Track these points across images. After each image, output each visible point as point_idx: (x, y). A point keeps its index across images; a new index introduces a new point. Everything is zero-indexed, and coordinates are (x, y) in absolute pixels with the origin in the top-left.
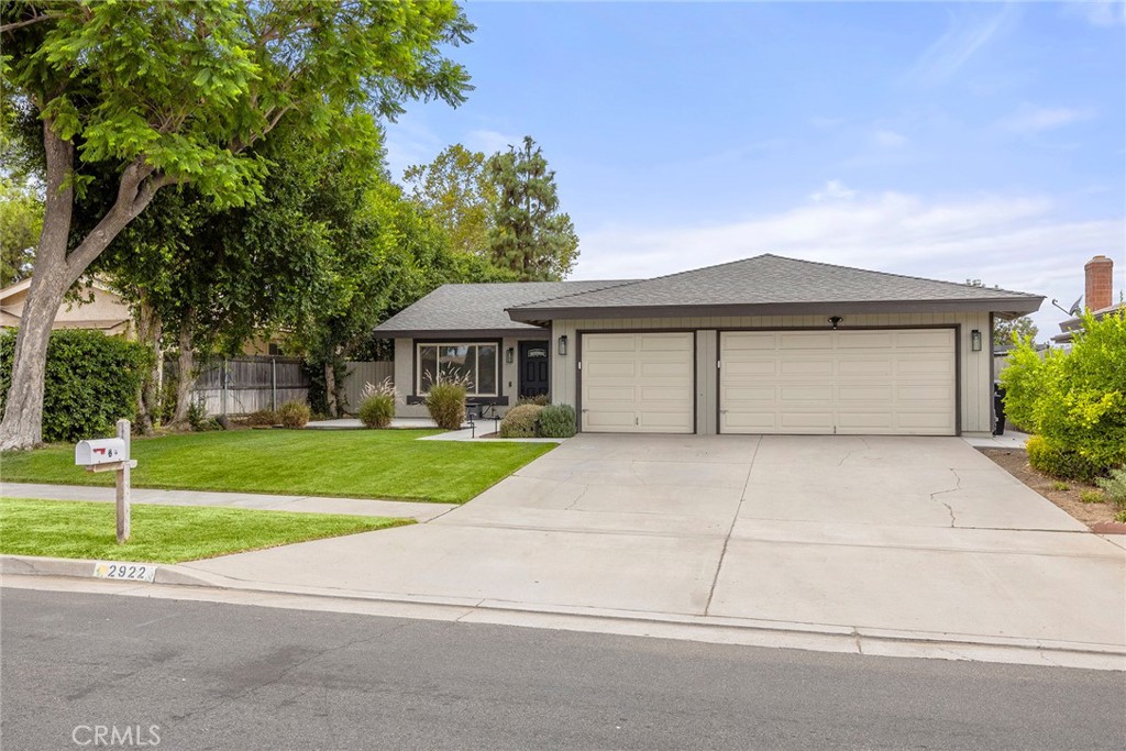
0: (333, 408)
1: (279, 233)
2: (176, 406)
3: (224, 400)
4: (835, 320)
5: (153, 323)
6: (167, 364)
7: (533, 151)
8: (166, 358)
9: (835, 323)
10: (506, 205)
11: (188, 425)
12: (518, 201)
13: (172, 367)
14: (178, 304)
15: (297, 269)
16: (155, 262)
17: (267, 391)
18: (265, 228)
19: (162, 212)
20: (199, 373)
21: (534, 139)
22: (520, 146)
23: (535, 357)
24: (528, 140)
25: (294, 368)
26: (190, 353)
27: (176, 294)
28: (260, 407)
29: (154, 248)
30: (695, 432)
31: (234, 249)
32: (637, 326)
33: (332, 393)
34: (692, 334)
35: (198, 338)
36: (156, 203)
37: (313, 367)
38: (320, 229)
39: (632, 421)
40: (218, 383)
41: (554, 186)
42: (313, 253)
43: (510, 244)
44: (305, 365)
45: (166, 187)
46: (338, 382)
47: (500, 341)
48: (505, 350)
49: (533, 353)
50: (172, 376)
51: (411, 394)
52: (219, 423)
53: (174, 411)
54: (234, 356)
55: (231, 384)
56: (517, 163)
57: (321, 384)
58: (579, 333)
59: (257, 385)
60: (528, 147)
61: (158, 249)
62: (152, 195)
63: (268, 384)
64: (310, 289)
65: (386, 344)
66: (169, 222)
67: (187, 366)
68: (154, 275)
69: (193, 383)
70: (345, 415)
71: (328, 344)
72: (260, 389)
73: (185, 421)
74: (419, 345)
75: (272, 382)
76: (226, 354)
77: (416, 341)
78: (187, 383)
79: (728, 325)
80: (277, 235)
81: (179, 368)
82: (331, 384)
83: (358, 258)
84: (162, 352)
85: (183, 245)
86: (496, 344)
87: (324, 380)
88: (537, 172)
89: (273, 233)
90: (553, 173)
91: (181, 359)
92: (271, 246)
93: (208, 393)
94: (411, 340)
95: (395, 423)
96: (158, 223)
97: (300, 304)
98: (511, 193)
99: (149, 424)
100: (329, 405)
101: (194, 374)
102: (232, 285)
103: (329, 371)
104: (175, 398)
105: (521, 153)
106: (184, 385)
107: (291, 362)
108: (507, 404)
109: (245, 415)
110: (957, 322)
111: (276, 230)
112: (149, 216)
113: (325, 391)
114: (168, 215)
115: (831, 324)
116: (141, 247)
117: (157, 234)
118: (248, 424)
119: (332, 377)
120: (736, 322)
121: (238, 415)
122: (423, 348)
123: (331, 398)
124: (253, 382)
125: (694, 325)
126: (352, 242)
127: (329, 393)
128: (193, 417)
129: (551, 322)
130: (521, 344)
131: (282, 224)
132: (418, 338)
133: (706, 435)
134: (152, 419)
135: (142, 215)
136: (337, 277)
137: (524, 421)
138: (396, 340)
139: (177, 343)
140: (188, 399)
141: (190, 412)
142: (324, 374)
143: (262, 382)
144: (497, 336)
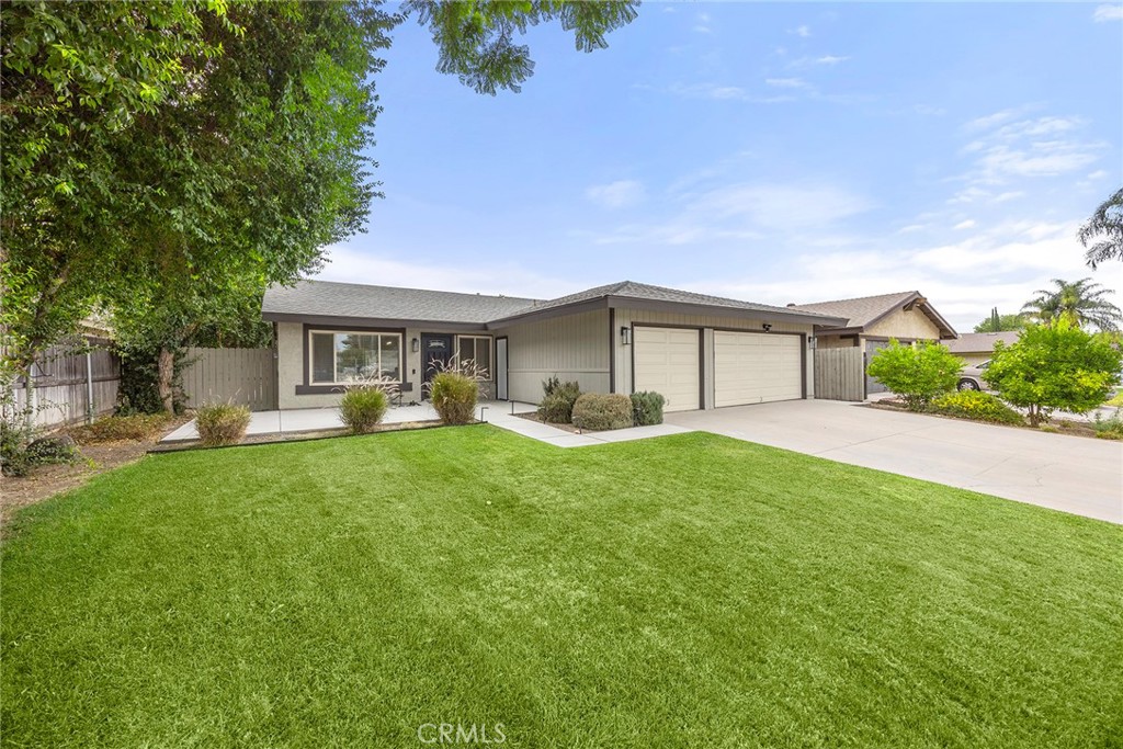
0: (169, 403)
9: (766, 329)
17: (80, 386)
23: (435, 347)
28: (71, 411)
30: (702, 407)
33: (167, 383)
34: (698, 331)
46: (177, 369)
48: (409, 340)
49: (434, 344)
51: (301, 384)
55: (37, 379)
57: (151, 374)
58: (633, 324)
59: (65, 378)
63: (81, 377)
72: (70, 384)
74: (311, 332)
77: (307, 327)
79: (718, 325)
82: (167, 374)
86: (400, 335)
87: (157, 369)
94: (301, 325)
100: (163, 400)
103: (168, 358)
108: (410, 390)
110: (804, 331)
113: (157, 383)
115: (762, 328)
119: (170, 365)
120: (723, 323)
122: (314, 335)
123: (165, 391)
124: (62, 375)
125: (700, 325)
127: (163, 386)
129: (612, 312)
130: (424, 335)
132: (308, 324)
133: (709, 409)
138: (279, 324)
142: (157, 362)
143: (75, 374)
144: (401, 327)
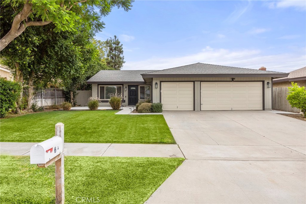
1: (66, 49)
2: (28, 104)
3: (42, 101)
4: (233, 79)
5: (20, 77)
6: (24, 90)
7: (117, 39)
8: (24, 89)
10: (110, 52)
11: (32, 110)
12: (112, 51)
13: (26, 92)
14: (29, 70)
15: (71, 60)
16: (24, 53)
17: (54, 99)
18: (61, 46)
19: (27, 36)
20: (35, 93)
21: (117, 36)
22: (113, 38)
23: (133, 89)
24: (115, 36)
25: (61, 92)
26: (32, 87)
27: (29, 67)
28: (52, 104)
29: (24, 48)
30: (194, 110)
31: (51, 52)
32: (178, 80)
33: (72, 99)
34: (193, 82)
35: (35, 82)
36: (26, 32)
37: (67, 92)
38: (78, 49)
39: (176, 107)
40: (40, 97)
41: (122, 48)
42: (76, 56)
43: (111, 62)
44: (64, 91)
45: (29, 27)
46: (74, 96)
47: (123, 85)
48: (124, 87)
49: (132, 88)
50: (26, 94)
52: (42, 109)
53: (27, 106)
54: (45, 88)
55: (44, 97)
56: (112, 42)
57: (69, 97)
58: (161, 82)
59: (51, 97)
60: (115, 38)
61: (26, 49)
62: (25, 28)
63: (54, 97)
64: (74, 67)
65: (86, 86)
66: (30, 39)
67: (31, 91)
68: (23, 58)
69: (33, 97)
70: (76, 106)
71: (72, 85)
72: (52, 98)
73: (31, 109)
74: (99, 86)
75: (55, 96)
76: (42, 88)
77: (98, 85)
78: (31, 97)
79: (203, 80)
80: (65, 49)
81: (28, 92)
82: (72, 97)
83: (87, 59)
84: (23, 86)
85: (35, 49)
86: (122, 86)
87: (70, 96)
88: (118, 44)
89: (64, 48)
90: (122, 45)
91: (29, 89)
92: (63, 52)
93: (38, 100)
95: (99, 108)
96: (26, 39)
97: (70, 72)
98: (111, 49)
99: (19, 110)
101: (34, 94)
102: (49, 65)
103: (72, 93)
104: (27, 101)
105: (113, 40)
106: (30, 97)
107: (60, 90)
108: (125, 102)
109: (48, 106)
110: (264, 80)
111: (65, 47)
112: (23, 37)
113: (70, 99)
114: (30, 37)
116: (19, 47)
117: (26, 43)
118: (50, 109)
119: (72, 95)
120: (206, 79)
121: (46, 106)
123: (72, 101)
124: (50, 96)
125: (194, 80)
126: (85, 54)
127: (71, 99)
128: (33, 107)
129: (152, 78)
130: (129, 86)
131: (67, 46)
132: (99, 84)
133: (198, 111)
134: (20, 108)
135: (20, 36)
136: (82, 65)
137: (147, 108)
139: (28, 84)
140: (31, 102)
141: (32, 106)
142: (70, 94)
143: (52, 96)
144: (122, 84)
